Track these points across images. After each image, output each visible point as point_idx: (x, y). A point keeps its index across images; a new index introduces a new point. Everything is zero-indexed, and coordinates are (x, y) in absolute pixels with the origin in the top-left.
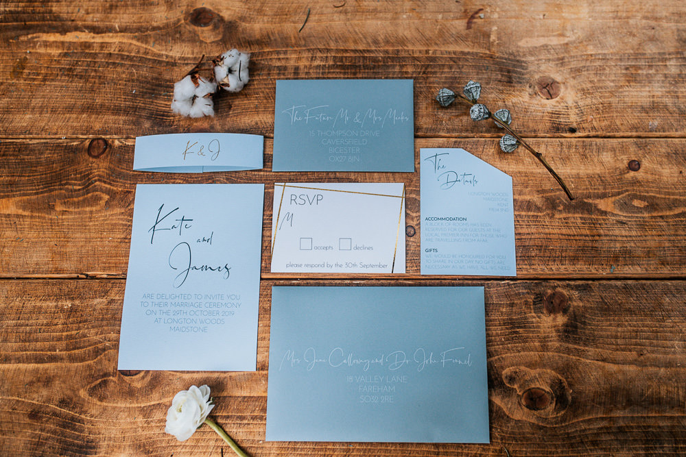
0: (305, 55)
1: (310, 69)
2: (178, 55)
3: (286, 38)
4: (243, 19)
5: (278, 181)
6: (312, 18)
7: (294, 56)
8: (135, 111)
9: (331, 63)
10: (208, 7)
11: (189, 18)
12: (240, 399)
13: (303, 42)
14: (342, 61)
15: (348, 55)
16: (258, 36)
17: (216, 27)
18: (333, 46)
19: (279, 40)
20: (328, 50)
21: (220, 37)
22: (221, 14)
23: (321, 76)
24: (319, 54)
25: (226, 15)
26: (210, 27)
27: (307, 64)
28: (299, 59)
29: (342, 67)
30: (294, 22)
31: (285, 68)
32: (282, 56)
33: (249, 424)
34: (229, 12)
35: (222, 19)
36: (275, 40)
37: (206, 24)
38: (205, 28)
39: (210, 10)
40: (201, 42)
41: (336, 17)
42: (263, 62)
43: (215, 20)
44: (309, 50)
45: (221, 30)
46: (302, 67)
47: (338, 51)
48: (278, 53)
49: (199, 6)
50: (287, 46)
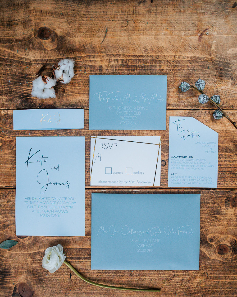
0: (105, 58)
1: (108, 67)
2: (32, 58)
3: (94, 48)
4: (68, 34)
5: (93, 135)
6: (109, 34)
7: (99, 59)
8: (11, 94)
9: (120, 64)
10: (48, 26)
11: (37, 34)
12: (77, 250)
13: (103, 50)
14: (126, 62)
15: (130, 58)
16: (78, 46)
17: (53, 40)
18: (121, 53)
19: (90, 49)
20: (118, 55)
21: (56, 47)
22: (56, 31)
23: (114, 72)
24: (113, 58)
25: (59, 32)
26: (50, 40)
27: (107, 64)
28: (102, 61)
29: (127, 66)
30: (98, 37)
31: (94, 67)
32: (92, 59)
33: (83, 261)
34: (60, 30)
35: (56, 35)
36: (88, 48)
37: (47, 38)
38: (47, 41)
39: (49, 29)
40: (45, 50)
41: (123, 34)
42: (81, 63)
43: (52, 35)
44: (107, 55)
45: (56, 41)
46: (104, 66)
47: (124, 56)
48: (90, 57)
49: (42, 26)
50: (95, 53)
